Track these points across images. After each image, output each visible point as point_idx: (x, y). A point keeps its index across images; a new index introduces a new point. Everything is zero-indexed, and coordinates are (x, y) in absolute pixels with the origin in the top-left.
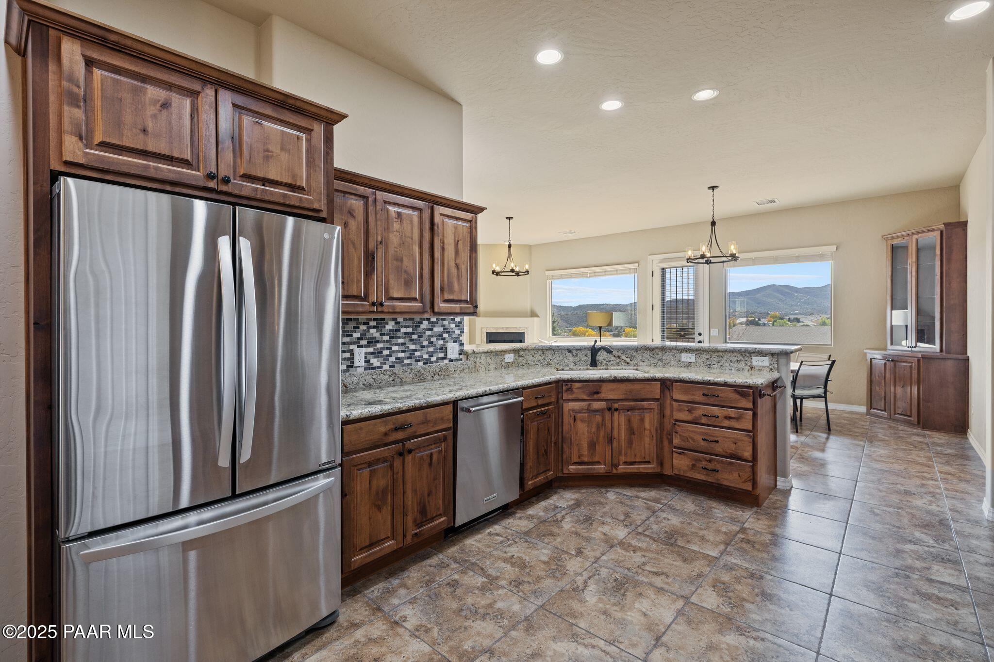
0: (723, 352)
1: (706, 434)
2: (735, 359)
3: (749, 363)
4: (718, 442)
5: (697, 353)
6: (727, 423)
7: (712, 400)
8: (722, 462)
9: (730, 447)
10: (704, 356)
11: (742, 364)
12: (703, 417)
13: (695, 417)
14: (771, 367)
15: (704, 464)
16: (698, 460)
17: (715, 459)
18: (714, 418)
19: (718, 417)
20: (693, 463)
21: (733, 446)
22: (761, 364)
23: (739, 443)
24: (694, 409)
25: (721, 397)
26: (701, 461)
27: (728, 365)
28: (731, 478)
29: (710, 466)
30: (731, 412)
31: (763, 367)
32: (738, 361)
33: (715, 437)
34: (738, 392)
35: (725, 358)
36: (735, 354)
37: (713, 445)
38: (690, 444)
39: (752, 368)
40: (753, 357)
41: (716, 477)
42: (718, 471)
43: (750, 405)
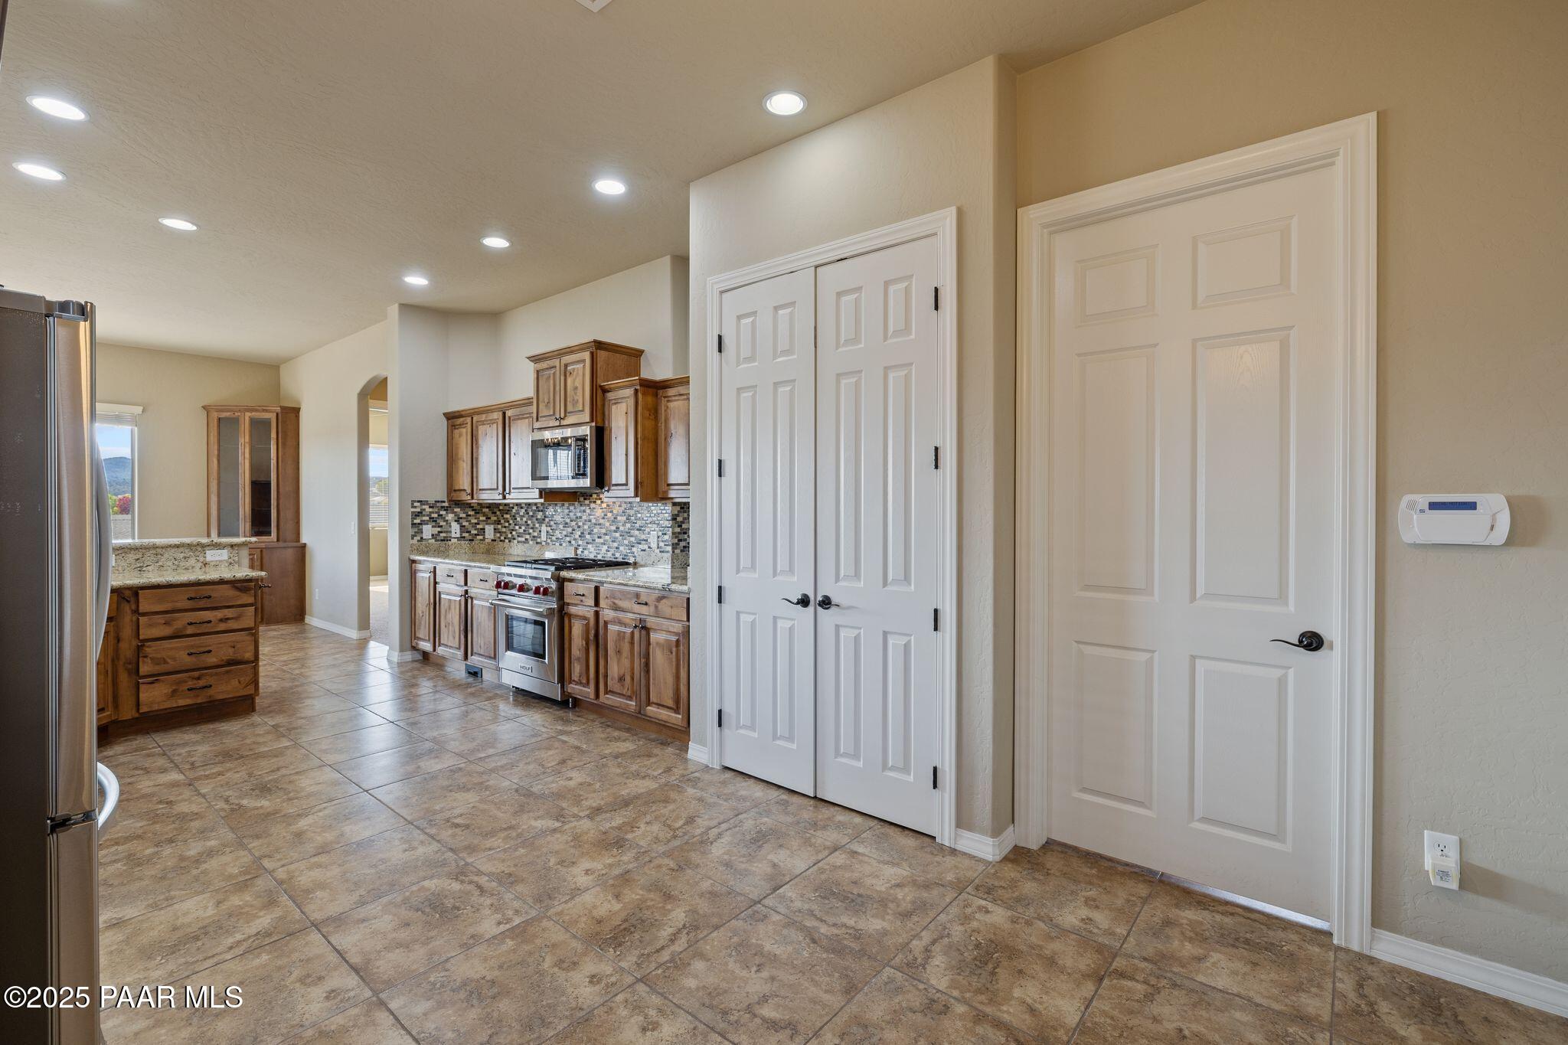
0: (162, 548)
1: (192, 647)
2: (182, 555)
3: (202, 559)
4: (210, 651)
5: (120, 552)
6: (222, 627)
7: (202, 604)
8: (216, 674)
9: (227, 653)
10: (132, 557)
11: (192, 561)
12: (189, 627)
13: (176, 629)
14: (230, 560)
15: (191, 684)
16: (180, 682)
17: (206, 673)
18: (205, 625)
19: (210, 622)
20: (174, 688)
21: (231, 650)
22: (218, 558)
23: (239, 646)
24: (174, 620)
25: (215, 597)
26: (186, 682)
27: (170, 564)
28: (225, 688)
29: (201, 683)
30: (228, 613)
31: (220, 561)
32: (185, 558)
33: (206, 646)
34: (237, 589)
35: (166, 556)
36: (182, 549)
37: (204, 657)
38: (171, 665)
39: (205, 564)
40: (207, 552)
41: (208, 694)
42: (211, 686)
43: (251, 600)
